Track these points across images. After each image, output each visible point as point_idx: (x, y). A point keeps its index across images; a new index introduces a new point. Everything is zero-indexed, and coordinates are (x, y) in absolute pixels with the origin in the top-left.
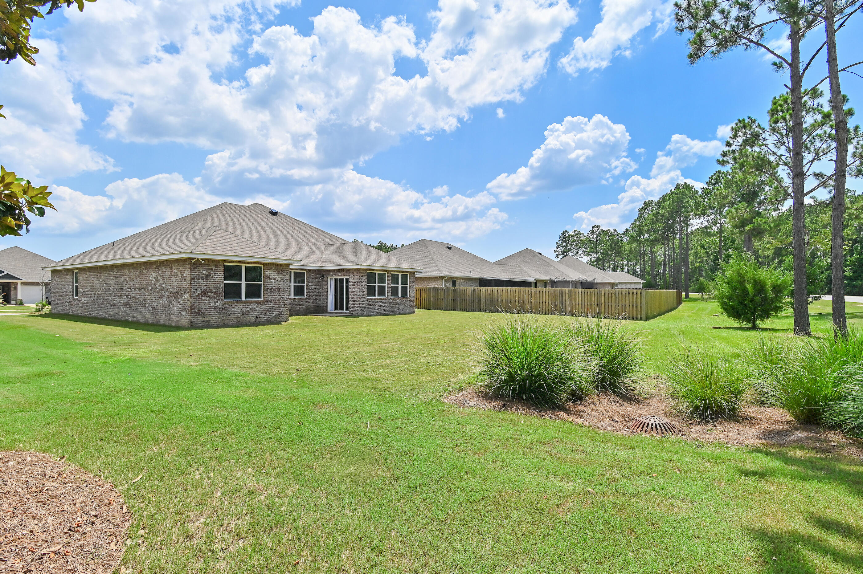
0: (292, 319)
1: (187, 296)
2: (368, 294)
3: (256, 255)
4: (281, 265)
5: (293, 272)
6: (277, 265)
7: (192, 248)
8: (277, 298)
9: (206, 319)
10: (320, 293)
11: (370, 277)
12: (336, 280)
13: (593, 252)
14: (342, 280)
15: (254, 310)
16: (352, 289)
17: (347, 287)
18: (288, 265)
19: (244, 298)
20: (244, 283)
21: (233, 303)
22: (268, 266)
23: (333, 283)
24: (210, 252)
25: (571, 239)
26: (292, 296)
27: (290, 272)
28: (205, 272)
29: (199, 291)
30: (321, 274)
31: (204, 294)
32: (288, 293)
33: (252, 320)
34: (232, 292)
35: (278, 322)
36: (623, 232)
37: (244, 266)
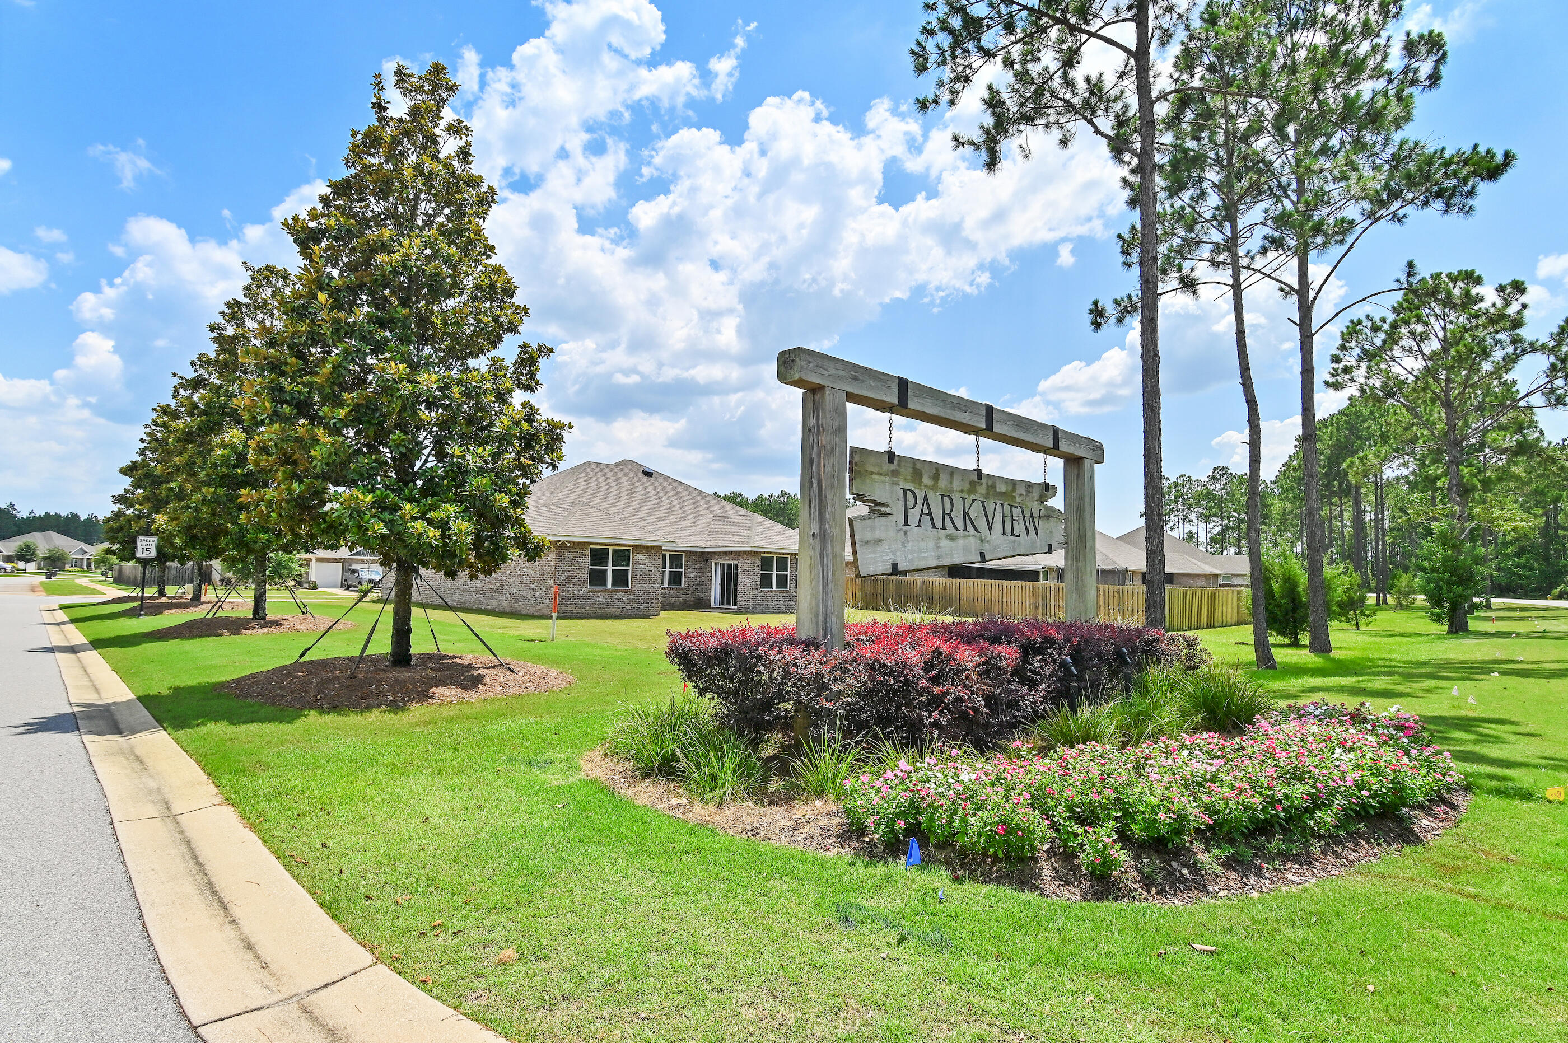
0: (664, 614)
1: (551, 582)
2: (762, 585)
3: (624, 536)
4: (653, 547)
5: (668, 554)
6: (647, 547)
7: (558, 530)
8: (647, 587)
9: (569, 608)
10: (701, 583)
11: (766, 562)
12: (723, 565)
14: (729, 565)
15: (620, 600)
16: (741, 577)
17: (736, 574)
18: (660, 547)
19: (609, 586)
20: (610, 568)
21: (597, 591)
22: (637, 548)
23: (719, 568)
24: (576, 533)
25: (1174, 491)
26: (666, 585)
27: (664, 556)
28: (569, 556)
29: (563, 577)
30: (704, 557)
31: (568, 580)
32: (659, 581)
33: (618, 612)
34: (597, 578)
35: (647, 616)
36: (1273, 479)
37: (611, 549)
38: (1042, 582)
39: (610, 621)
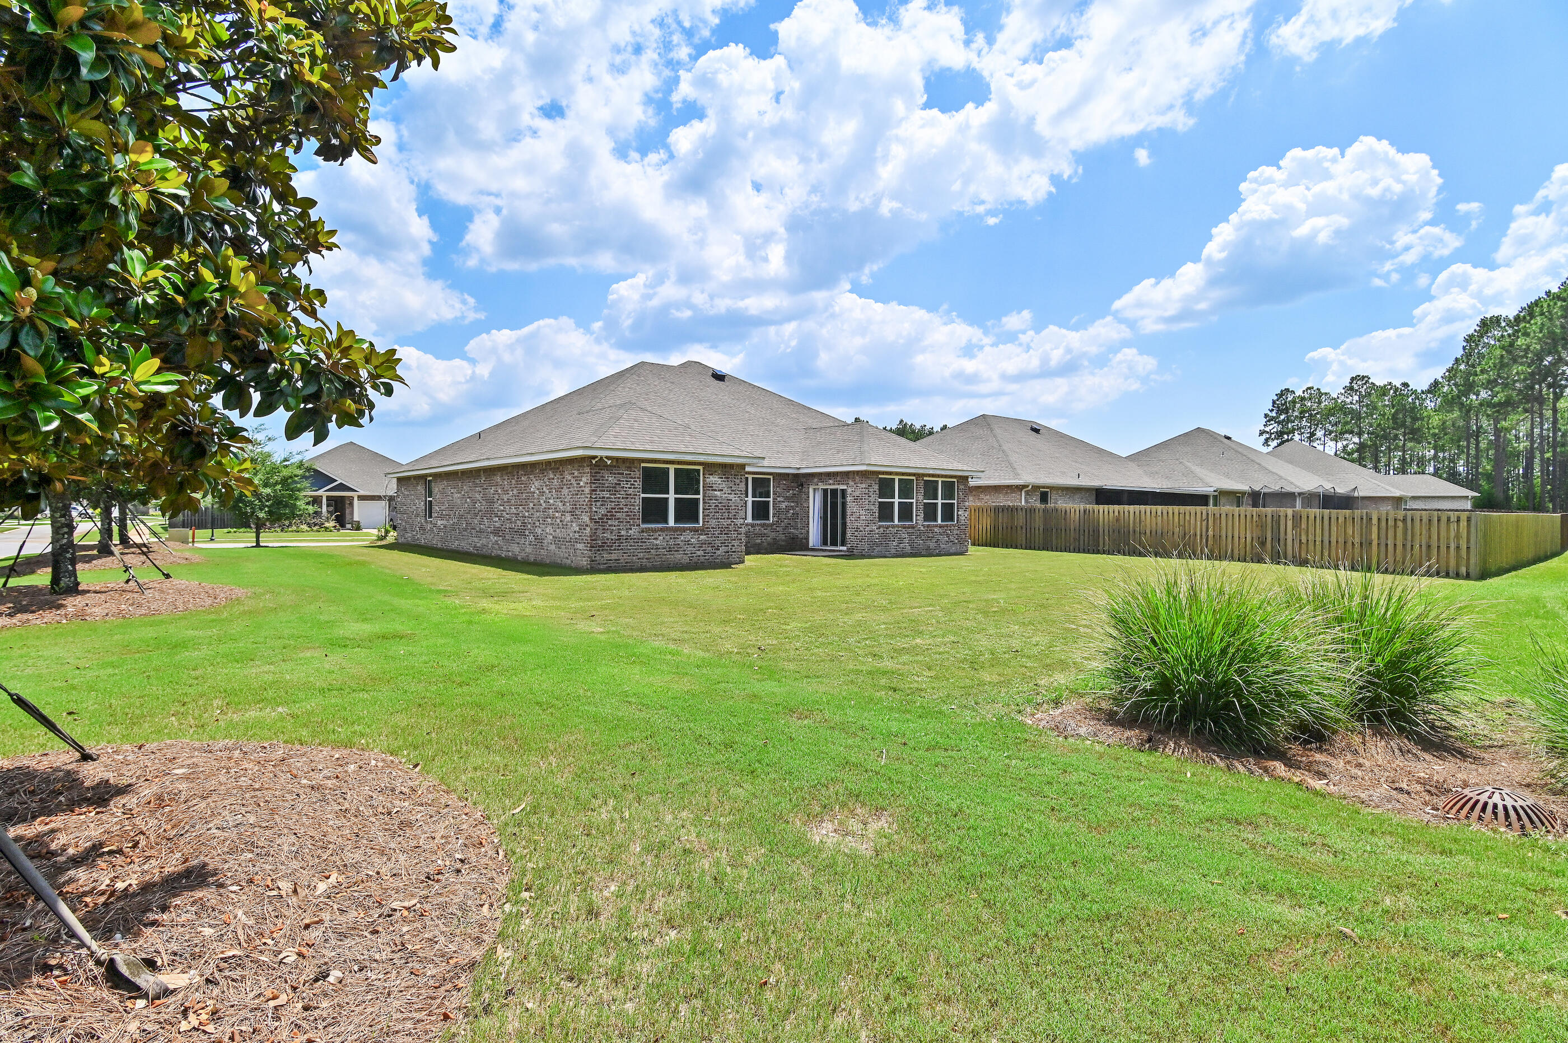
0: (750, 560)
1: (586, 518)
2: (882, 518)
3: (691, 449)
4: (731, 466)
5: (750, 477)
6: (724, 466)
7: (593, 440)
8: (725, 523)
9: (614, 557)
10: (796, 516)
11: (885, 486)
12: (825, 491)
13: (1351, 432)
14: (834, 492)
15: (687, 543)
16: (851, 507)
17: (844, 504)
18: (743, 466)
20: (672, 496)
21: (654, 530)
22: (711, 468)
23: (819, 496)
24: (620, 445)
25: (1298, 405)
26: (749, 520)
27: (747, 479)
28: (611, 479)
29: (603, 511)
30: (799, 481)
31: (610, 515)
32: (742, 514)
33: (685, 560)
34: (654, 511)
35: (726, 565)
36: (1425, 387)
37: (672, 469)
38: (1211, 507)
39: (673, 576)
